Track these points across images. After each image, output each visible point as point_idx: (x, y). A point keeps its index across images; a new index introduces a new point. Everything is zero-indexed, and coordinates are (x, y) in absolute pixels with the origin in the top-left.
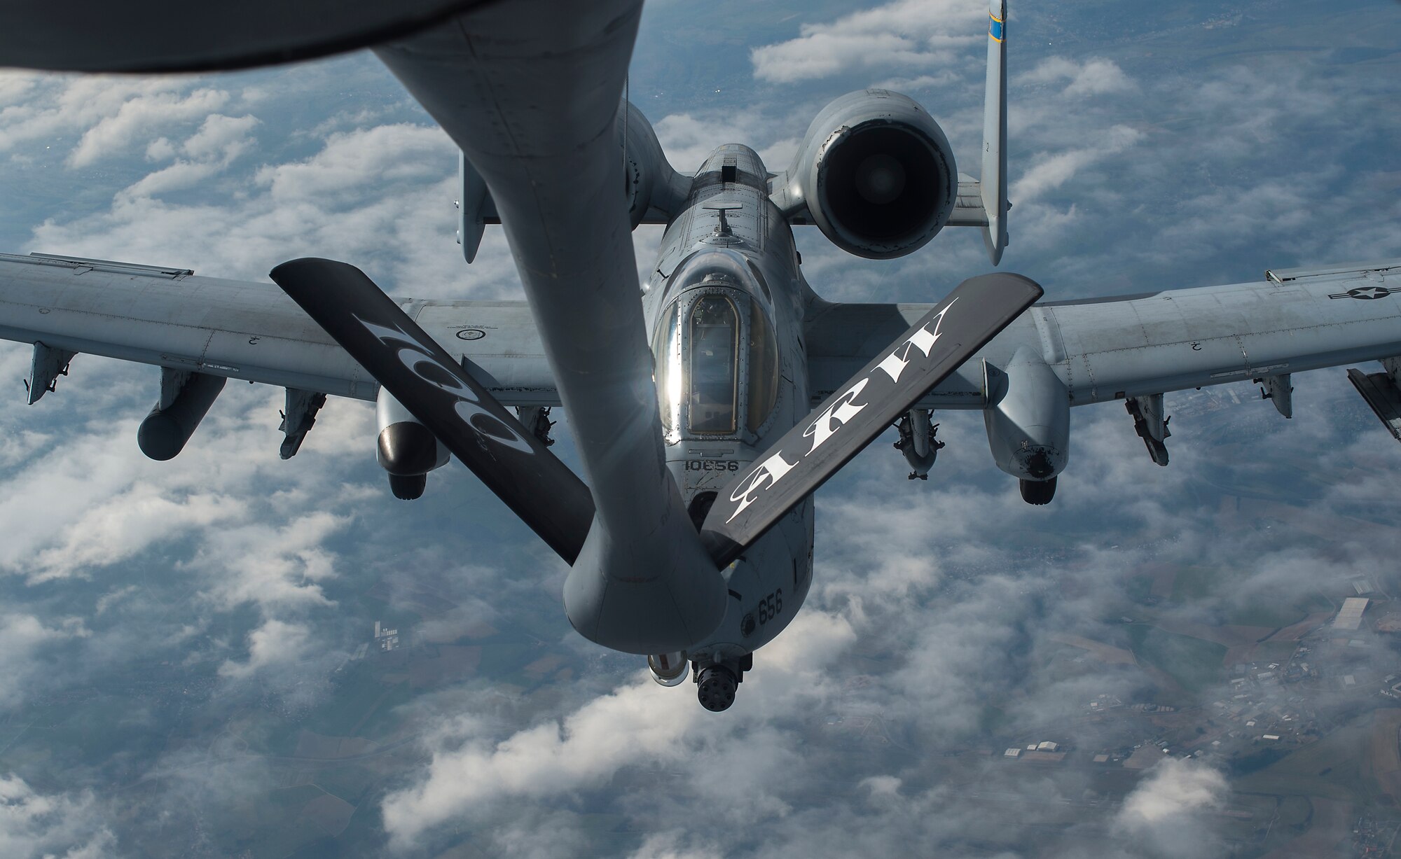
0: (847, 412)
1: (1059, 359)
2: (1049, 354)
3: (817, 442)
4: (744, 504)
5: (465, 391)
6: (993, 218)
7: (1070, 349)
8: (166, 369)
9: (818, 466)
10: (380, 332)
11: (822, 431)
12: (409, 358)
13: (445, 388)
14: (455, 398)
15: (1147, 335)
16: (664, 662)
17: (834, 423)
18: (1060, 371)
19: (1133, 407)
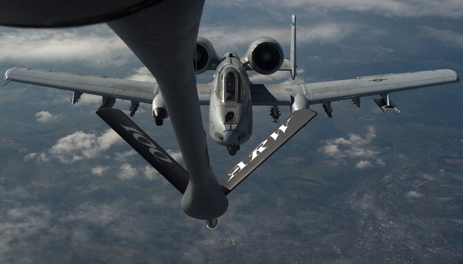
0: (261, 149)
1: (307, 94)
2: (305, 93)
3: (253, 158)
4: (232, 176)
5: (152, 145)
6: (293, 69)
7: (309, 92)
8: (103, 97)
9: (254, 165)
10: (127, 128)
11: (255, 155)
12: (136, 136)
13: (147, 144)
14: (149, 147)
15: (327, 89)
16: (211, 223)
17: (258, 152)
18: (307, 97)
19: (324, 106)
